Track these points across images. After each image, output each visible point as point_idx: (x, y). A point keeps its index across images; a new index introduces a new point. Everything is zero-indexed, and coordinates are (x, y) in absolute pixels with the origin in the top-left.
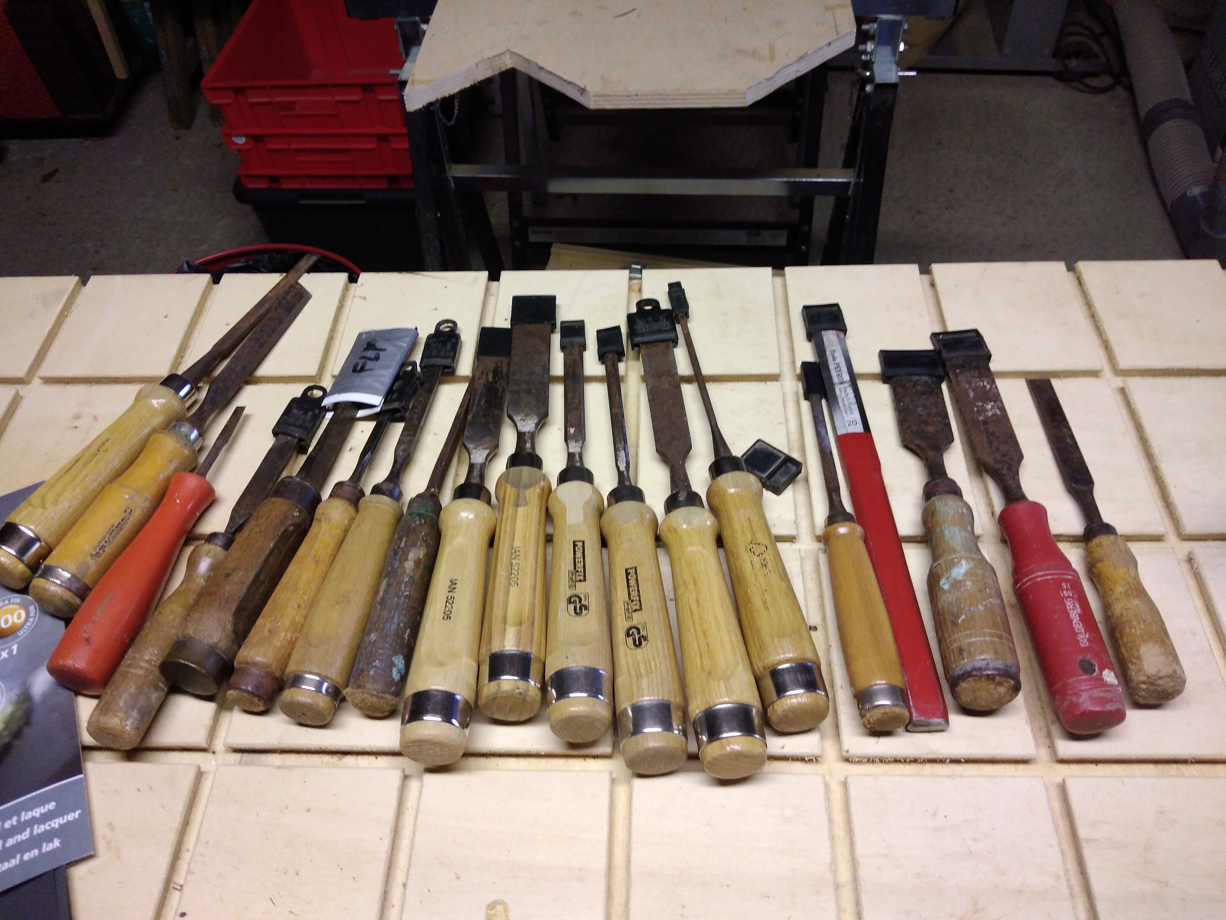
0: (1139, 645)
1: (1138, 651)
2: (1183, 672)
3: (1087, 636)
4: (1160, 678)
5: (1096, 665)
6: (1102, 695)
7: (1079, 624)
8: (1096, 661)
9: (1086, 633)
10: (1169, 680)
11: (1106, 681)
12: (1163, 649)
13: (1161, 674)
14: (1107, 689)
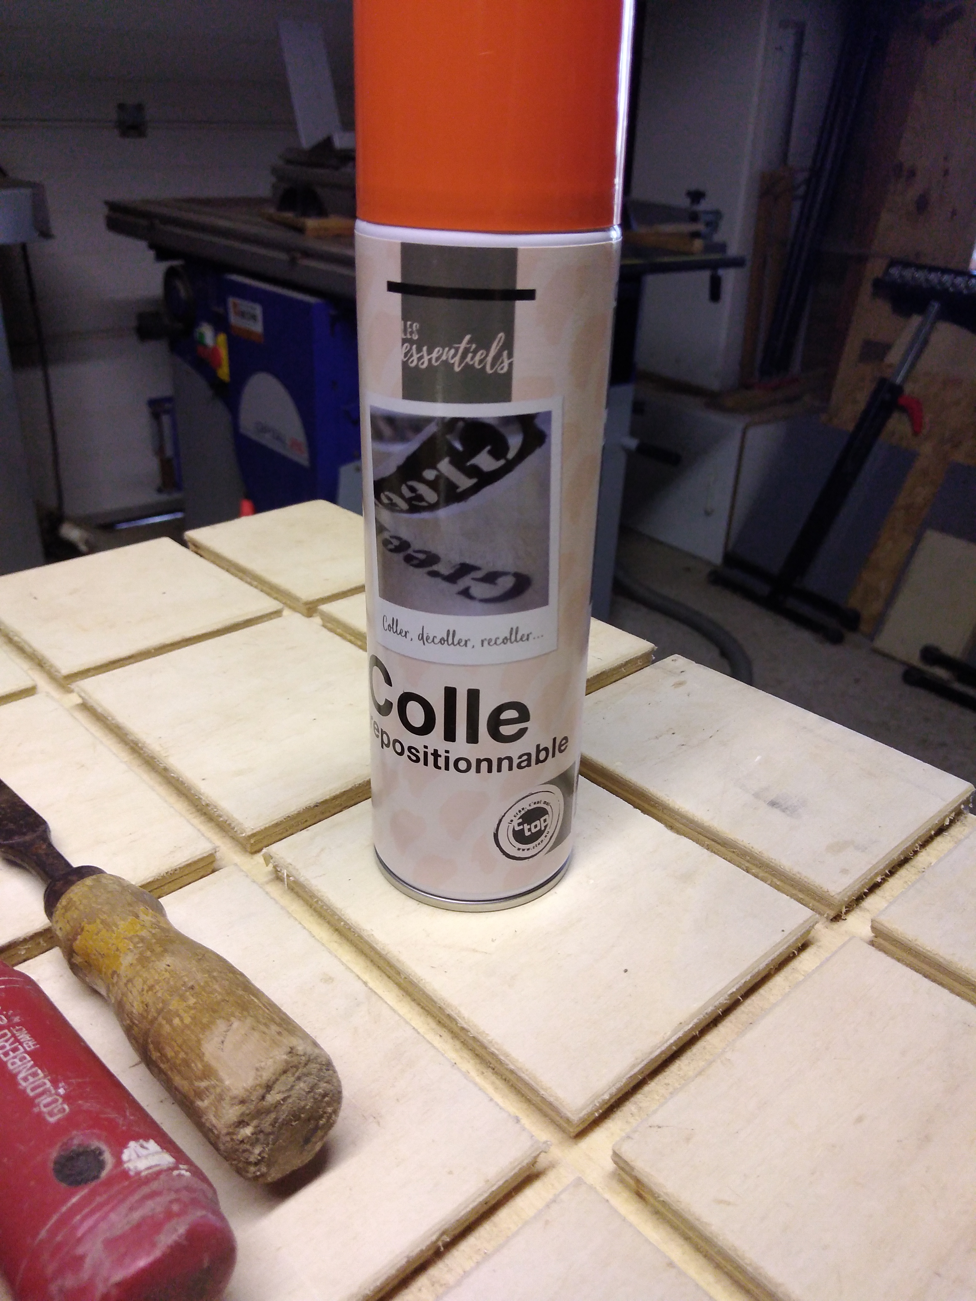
0: (199, 1041)
1: (201, 1056)
2: (315, 1044)
3: (61, 1091)
4: (269, 1088)
5: (104, 1147)
6: (136, 1216)
7: (35, 1075)
8: (99, 1138)
9: (56, 1087)
10: (290, 1079)
11: (138, 1173)
12: (249, 1021)
13: (266, 1075)
14: (145, 1190)
